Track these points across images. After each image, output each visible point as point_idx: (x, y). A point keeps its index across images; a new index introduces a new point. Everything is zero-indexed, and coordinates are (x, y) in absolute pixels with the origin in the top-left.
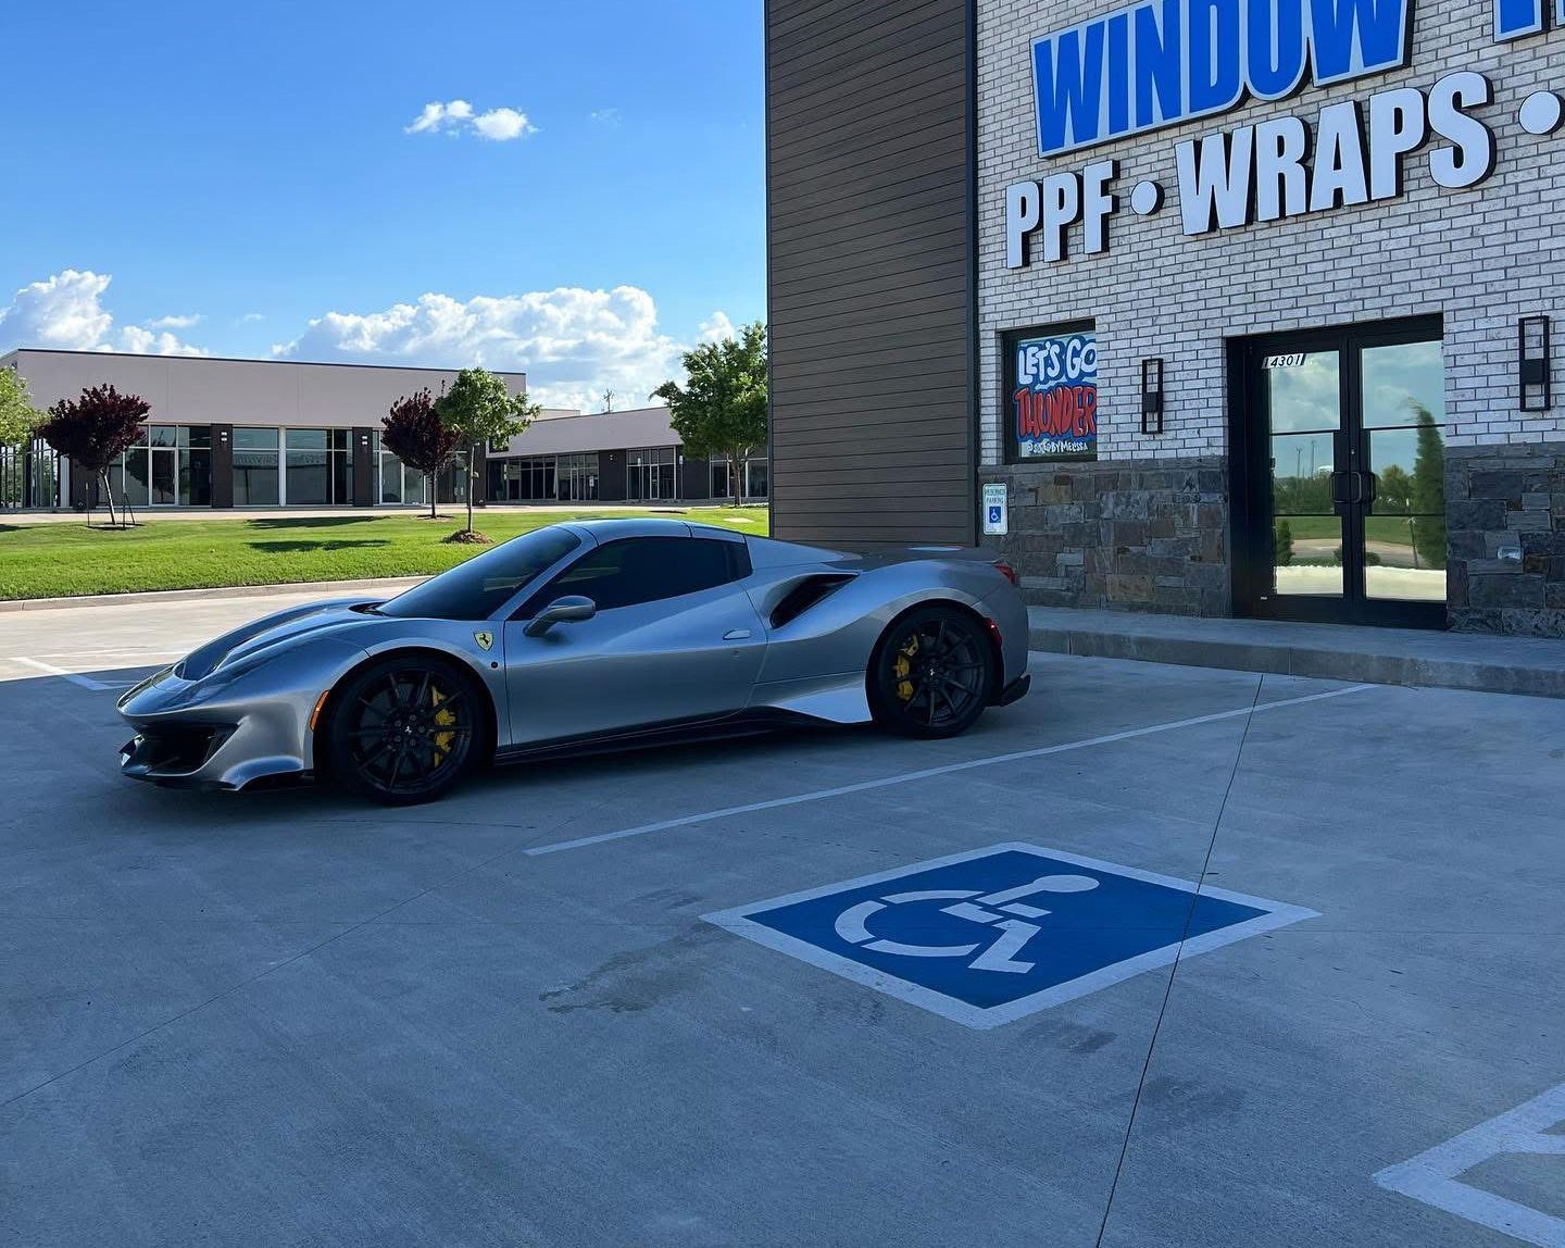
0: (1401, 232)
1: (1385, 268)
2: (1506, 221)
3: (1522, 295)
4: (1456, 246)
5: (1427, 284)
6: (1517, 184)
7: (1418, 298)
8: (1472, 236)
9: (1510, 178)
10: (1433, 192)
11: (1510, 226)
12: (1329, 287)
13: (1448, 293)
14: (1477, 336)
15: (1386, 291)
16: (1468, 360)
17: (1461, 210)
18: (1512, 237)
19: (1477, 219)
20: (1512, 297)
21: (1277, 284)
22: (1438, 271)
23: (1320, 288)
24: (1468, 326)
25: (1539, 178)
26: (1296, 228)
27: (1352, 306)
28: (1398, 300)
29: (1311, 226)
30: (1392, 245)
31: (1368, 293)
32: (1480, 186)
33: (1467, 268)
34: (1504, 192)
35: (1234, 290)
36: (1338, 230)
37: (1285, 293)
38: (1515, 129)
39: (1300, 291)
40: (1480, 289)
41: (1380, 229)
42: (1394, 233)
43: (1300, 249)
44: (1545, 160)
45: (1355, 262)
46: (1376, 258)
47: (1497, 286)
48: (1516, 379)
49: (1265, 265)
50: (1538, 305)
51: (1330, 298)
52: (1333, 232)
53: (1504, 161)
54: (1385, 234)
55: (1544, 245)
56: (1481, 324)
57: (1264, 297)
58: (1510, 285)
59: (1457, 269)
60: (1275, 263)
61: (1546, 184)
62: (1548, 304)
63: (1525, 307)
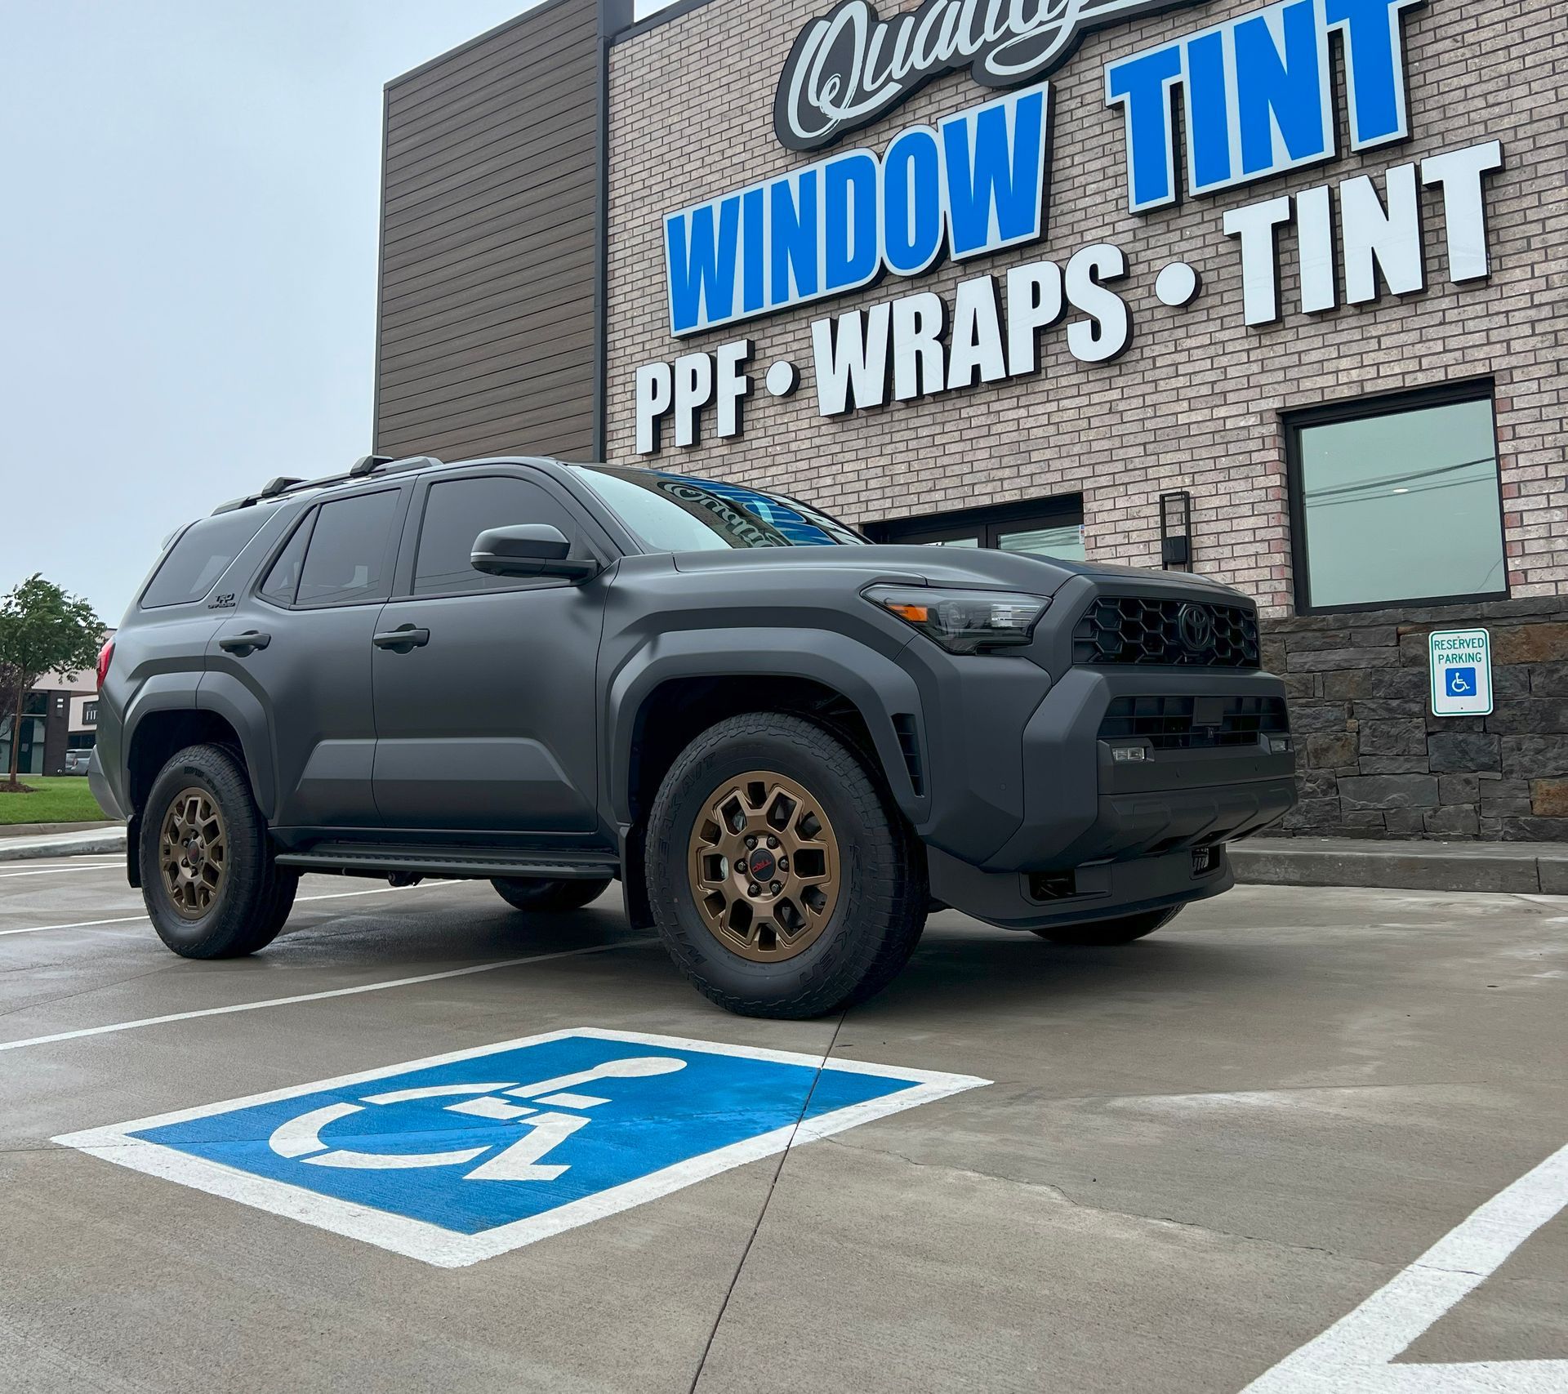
0: (1040, 409)
1: (1023, 447)
2: (1143, 395)
3: (1163, 471)
4: (1095, 422)
5: (1066, 463)
6: (1153, 358)
7: (1057, 477)
8: (1111, 412)
9: (1147, 353)
10: (1071, 368)
11: (1149, 400)
12: (966, 468)
13: (1087, 471)
14: (1117, 515)
15: (1025, 470)
16: (1109, 540)
17: (1097, 386)
18: (1150, 412)
19: (1115, 394)
20: (1151, 473)
21: (916, 466)
22: (1077, 449)
23: (957, 470)
24: (1109, 505)
25: (1176, 351)
26: (934, 408)
27: (989, 488)
28: (1037, 480)
29: (947, 406)
30: (1031, 422)
31: (1007, 473)
32: (1117, 361)
33: (1106, 444)
34: (1141, 366)
35: (872, 473)
36: (976, 409)
37: (923, 475)
38: (1152, 303)
39: (938, 473)
40: (1120, 466)
41: (1018, 407)
42: (1033, 410)
43: (938, 429)
44: (1181, 332)
45: (993, 441)
46: (1014, 436)
47: (1137, 463)
48: (1157, 559)
49: (902, 446)
50: (1178, 481)
51: (967, 480)
52: (970, 412)
53: (1141, 335)
54: (1023, 412)
55: (1182, 419)
56: (1120, 503)
57: (902, 480)
58: (1152, 460)
59: (1096, 446)
60: (913, 445)
61: (1183, 357)
62: (1188, 480)
63: (1165, 483)
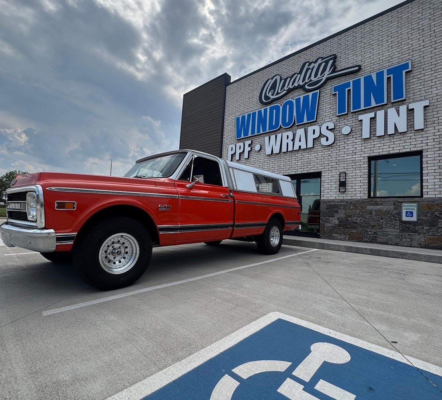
0: (313, 155)
1: (309, 162)
2: (337, 153)
3: (340, 168)
4: (325, 158)
5: (318, 166)
6: (339, 145)
7: (316, 168)
8: (329, 156)
9: (338, 144)
10: (321, 147)
11: (338, 154)
12: (296, 166)
13: (323, 167)
14: (329, 176)
15: (309, 167)
16: (327, 181)
17: (327, 151)
18: (338, 156)
19: (330, 152)
20: (337, 168)
21: (285, 165)
22: (321, 163)
23: (294, 166)
24: (328, 174)
25: (345, 144)
26: (289, 154)
27: (301, 170)
28: (311, 169)
29: (293, 154)
30: (311, 157)
31: (305, 167)
32: (332, 145)
33: (328, 162)
34: (337, 147)
35: (275, 166)
36: (299, 155)
37: (287, 167)
38: (340, 134)
39: (290, 167)
40: (330, 167)
41: (308, 154)
42: (311, 155)
43: (290, 158)
44: (346, 140)
45: (302, 161)
46: (307, 160)
47: (334, 166)
48: (338, 185)
49: (282, 161)
50: (343, 170)
51: (296, 168)
52: (298, 155)
53: (337, 140)
54: (309, 155)
55: (345, 158)
56: (330, 174)
57: (282, 168)
58: (337, 166)
59: (325, 162)
60: (285, 161)
61: (346, 145)
62: (346, 170)
63: (340, 170)
